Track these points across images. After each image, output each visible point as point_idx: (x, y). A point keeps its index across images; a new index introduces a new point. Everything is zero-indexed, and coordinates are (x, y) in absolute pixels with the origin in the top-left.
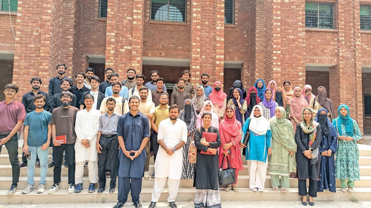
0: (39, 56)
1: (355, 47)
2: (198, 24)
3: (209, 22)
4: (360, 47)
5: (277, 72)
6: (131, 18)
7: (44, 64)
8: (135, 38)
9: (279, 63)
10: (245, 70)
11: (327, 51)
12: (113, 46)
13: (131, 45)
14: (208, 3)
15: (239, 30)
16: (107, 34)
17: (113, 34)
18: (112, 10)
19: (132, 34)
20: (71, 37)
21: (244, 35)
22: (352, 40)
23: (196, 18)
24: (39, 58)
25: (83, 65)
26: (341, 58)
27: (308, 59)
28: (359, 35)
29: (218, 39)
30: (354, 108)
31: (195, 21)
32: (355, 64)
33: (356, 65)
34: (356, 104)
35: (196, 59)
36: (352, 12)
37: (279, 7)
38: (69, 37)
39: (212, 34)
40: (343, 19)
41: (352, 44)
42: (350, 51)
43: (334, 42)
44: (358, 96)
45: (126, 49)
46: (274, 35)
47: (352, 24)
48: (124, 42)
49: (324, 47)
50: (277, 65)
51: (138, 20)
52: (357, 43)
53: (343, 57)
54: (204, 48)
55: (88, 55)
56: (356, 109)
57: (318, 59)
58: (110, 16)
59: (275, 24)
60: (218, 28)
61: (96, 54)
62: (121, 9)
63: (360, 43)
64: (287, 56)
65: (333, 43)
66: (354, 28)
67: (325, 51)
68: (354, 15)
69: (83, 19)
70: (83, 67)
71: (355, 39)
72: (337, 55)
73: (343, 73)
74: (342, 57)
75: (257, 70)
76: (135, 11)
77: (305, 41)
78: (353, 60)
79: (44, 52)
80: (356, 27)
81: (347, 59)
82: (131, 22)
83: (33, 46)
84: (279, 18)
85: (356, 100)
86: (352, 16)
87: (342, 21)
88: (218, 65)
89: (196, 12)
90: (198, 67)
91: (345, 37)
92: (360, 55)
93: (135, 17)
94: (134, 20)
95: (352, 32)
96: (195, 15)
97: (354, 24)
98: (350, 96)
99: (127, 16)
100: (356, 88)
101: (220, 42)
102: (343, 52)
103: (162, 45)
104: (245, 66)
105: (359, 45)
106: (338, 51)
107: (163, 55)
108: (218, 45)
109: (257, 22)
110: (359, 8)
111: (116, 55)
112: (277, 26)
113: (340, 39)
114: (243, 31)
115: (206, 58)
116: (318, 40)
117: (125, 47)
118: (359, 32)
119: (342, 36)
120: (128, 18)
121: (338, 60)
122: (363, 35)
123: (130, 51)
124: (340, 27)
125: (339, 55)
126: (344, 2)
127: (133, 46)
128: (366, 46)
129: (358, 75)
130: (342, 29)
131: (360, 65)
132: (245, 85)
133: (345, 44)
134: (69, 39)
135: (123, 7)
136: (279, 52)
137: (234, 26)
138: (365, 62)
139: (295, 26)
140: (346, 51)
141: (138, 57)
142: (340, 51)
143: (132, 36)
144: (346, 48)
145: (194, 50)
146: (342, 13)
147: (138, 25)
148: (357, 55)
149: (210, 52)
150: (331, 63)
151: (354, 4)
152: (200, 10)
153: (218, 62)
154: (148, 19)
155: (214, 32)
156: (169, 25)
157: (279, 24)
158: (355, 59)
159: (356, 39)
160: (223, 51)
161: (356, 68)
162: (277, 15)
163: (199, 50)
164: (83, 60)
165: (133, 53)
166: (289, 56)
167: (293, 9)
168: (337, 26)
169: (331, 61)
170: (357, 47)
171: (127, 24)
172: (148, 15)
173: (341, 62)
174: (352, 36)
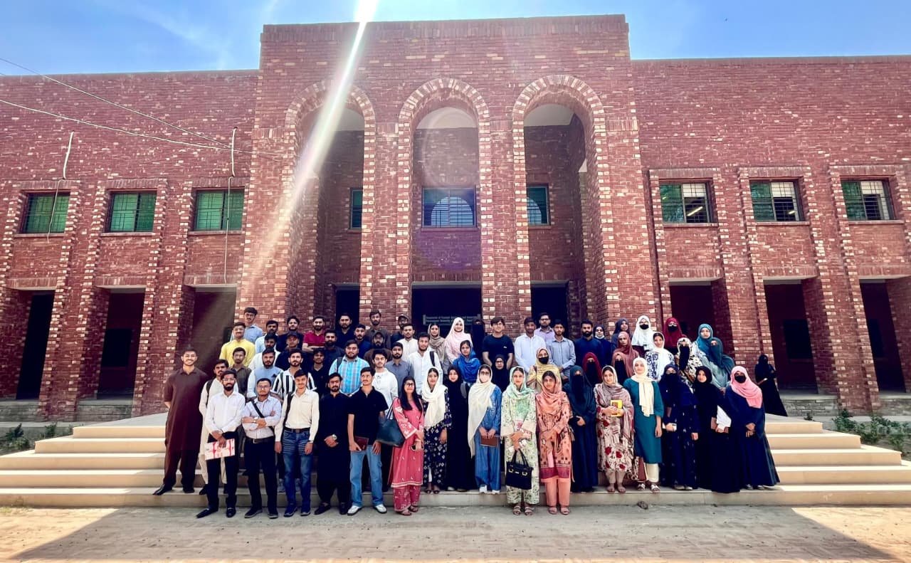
0: (273, 296)
1: (749, 249)
2: (489, 237)
3: (506, 234)
4: (757, 249)
5: (614, 302)
6: (394, 236)
7: (279, 307)
8: (400, 263)
9: (616, 289)
10: (572, 294)
11: (703, 257)
12: (370, 276)
13: (394, 273)
14: (503, 206)
15: (558, 232)
16: (362, 260)
17: (370, 260)
18: (369, 226)
19: (395, 257)
20: (312, 261)
21: (566, 239)
22: (743, 238)
23: (486, 229)
24: (273, 300)
25: (328, 298)
26: (726, 269)
27: (672, 271)
28: (754, 229)
29: (519, 257)
30: (758, 349)
31: (485, 233)
32: (752, 276)
33: (753, 278)
34: (761, 342)
35: (489, 288)
36: (738, 194)
37: (609, 205)
38: (309, 261)
39: (512, 250)
40: (723, 206)
41: (744, 244)
42: (740, 256)
43: (712, 242)
44: (763, 329)
45: (388, 280)
46: (605, 246)
47: (740, 213)
48: (385, 269)
49: (697, 251)
50: (612, 291)
51: (403, 238)
52: (750, 242)
53: (730, 266)
54: (500, 271)
55: (336, 284)
56: (762, 349)
57: (690, 271)
58: (366, 235)
59: (604, 230)
60: (519, 241)
61: (347, 281)
62: (380, 223)
63: (756, 242)
64: (628, 277)
65: (712, 244)
66: (744, 219)
67: (700, 257)
68: (742, 198)
69: (328, 233)
70: (328, 301)
71: (747, 237)
72: (721, 263)
73: (734, 292)
74: (727, 265)
75: (589, 294)
76: (399, 225)
77: (664, 244)
78: (748, 269)
79: (279, 291)
80: (747, 217)
81: (738, 269)
82: (395, 240)
83: (265, 283)
84: (610, 221)
85: (760, 335)
86: (738, 200)
87: (722, 209)
88: (522, 296)
89: (486, 221)
90: (492, 300)
91: (730, 234)
92: (759, 261)
93: (400, 233)
94: (399, 238)
95: (742, 225)
96: (484, 225)
97: (743, 212)
98: (749, 330)
99: (389, 232)
100: (758, 315)
101: (523, 261)
102: (730, 258)
103: (441, 262)
104: (571, 288)
105: (754, 246)
106: (721, 256)
107: (443, 276)
108: (521, 266)
109: (583, 221)
110: (749, 187)
111: (374, 289)
112: (608, 233)
113: (722, 237)
114: (564, 234)
115: (504, 285)
116: (687, 241)
117: (387, 277)
118: (753, 226)
119: (725, 234)
120: (390, 236)
121: (723, 272)
122: (760, 228)
123: (394, 282)
124: (719, 218)
125: (722, 263)
126: (724, 180)
127: (398, 275)
128: (768, 247)
129: (758, 294)
130: (724, 221)
131: (760, 279)
132: (573, 317)
133: (731, 246)
134: (309, 264)
135: (384, 220)
136: (614, 271)
137: (550, 227)
138: (769, 273)
139: (636, 230)
140: (734, 256)
141: (405, 289)
142: (724, 256)
143: (396, 261)
144: (734, 250)
145: (485, 275)
146: (720, 197)
147: (404, 246)
148: (753, 262)
149: (509, 276)
150: (711, 276)
151: (739, 182)
152: (491, 217)
153: (521, 292)
154: (419, 225)
155: (513, 247)
156: (451, 232)
157: (611, 229)
158: (751, 268)
159: (750, 236)
160: (529, 274)
161: (753, 282)
162: (607, 217)
163: (492, 274)
164: (328, 291)
165: (398, 284)
166: (631, 277)
167: (632, 206)
168: (715, 217)
169: (711, 273)
170: (752, 249)
171: (388, 243)
172: (419, 219)
173: (727, 274)
174: (742, 231)
